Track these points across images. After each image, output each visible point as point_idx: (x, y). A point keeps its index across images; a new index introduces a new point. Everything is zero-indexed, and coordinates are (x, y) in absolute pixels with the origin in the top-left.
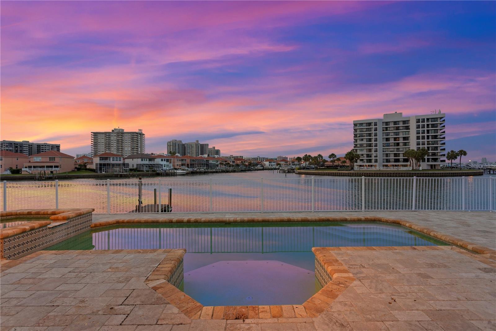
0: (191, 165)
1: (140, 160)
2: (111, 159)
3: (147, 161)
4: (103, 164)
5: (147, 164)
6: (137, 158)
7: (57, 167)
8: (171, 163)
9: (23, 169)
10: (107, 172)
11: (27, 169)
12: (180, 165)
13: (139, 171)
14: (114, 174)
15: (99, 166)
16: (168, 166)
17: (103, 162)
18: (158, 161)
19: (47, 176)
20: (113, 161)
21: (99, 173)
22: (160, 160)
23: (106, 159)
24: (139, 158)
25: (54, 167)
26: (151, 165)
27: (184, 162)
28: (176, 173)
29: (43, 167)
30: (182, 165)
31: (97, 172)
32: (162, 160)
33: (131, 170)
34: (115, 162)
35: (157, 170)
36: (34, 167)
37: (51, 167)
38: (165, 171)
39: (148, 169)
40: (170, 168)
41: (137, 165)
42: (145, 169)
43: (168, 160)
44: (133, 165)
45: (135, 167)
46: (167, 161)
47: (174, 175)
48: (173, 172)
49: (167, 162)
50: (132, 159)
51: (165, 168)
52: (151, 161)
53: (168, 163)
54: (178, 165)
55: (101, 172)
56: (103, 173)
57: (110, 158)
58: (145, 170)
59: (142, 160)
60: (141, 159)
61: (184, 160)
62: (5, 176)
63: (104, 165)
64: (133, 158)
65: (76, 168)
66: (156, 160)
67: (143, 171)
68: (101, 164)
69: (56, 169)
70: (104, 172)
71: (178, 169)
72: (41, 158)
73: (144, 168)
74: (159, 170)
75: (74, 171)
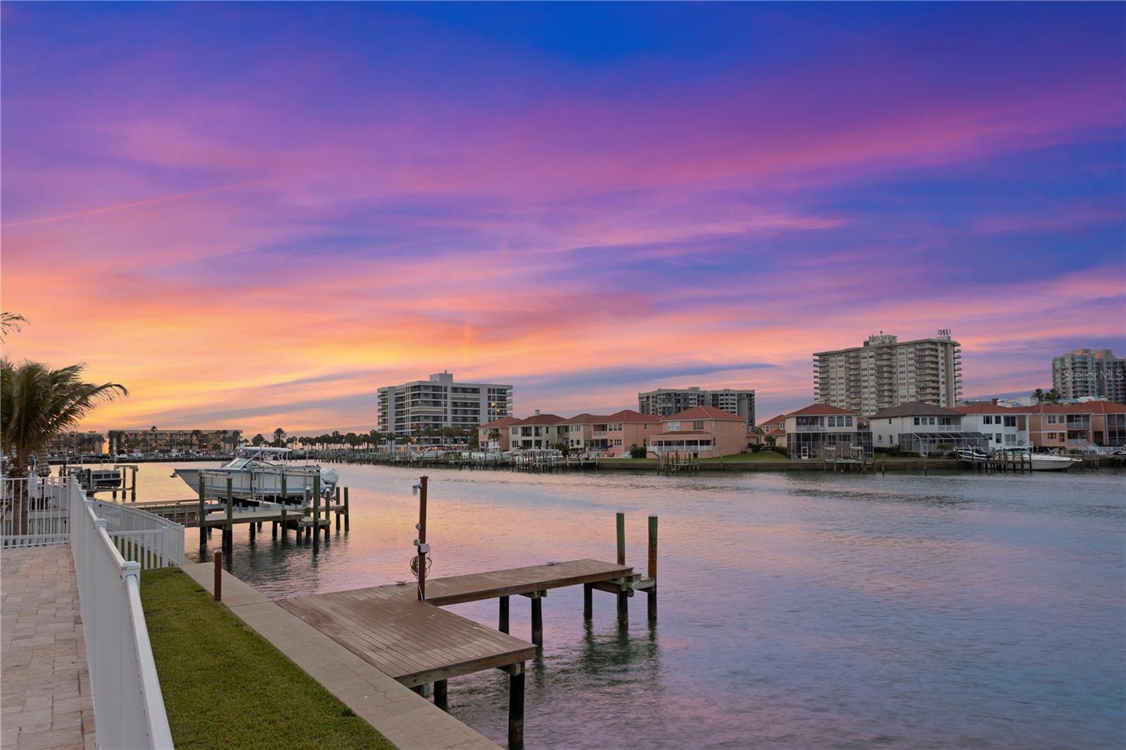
0: (1112, 434)
1: (910, 421)
2: (826, 421)
3: (932, 423)
4: (803, 434)
5: (933, 435)
6: (902, 417)
7: (708, 443)
8: (1022, 428)
9: (650, 448)
10: (814, 457)
11: (655, 449)
12: (1062, 435)
13: (905, 455)
14: (827, 464)
15: (794, 441)
16: (1011, 438)
17: (804, 430)
18: (973, 423)
19: (682, 463)
20: (829, 426)
21: (794, 460)
22: (980, 419)
23: (813, 421)
24: (906, 416)
25: (701, 445)
26: (944, 435)
27: (1078, 425)
28: (1030, 462)
29: (680, 443)
30: (1073, 435)
31: (789, 457)
32: (988, 421)
33: (880, 451)
34: (836, 429)
35: (961, 453)
36: (668, 443)
37: (695, 443)
38: (988, 457)
39: (934, 448)
40: (1019, 445)
41: (901, 436)
42: (923, 449)
43: (1013, 418)
44: (891, 437)
45: (896, 442)
46: (1010, 422)
47: (1021, 468)
48: (1018, 458)
49: (1007, 424)
50: (887, 420)
51: (999, 445)
52: (948, 423)
53: (1012, 430)
54: (1052, 436)
55: (800, 457)
56: (803, 458)
57: (822, 417)
58: (922, 451)
59: (917, 423)
60: (913, 419)
61: (1077, 416)
62: (620, 462)
63: (806, 437)
64: (890, 418)
65: (750, 445)
66: (964, 420)
67: (917, 455)
68: (798, 435)
69: (705, 448)
70: (806, 458)
71: (1052, 448)
72: (679, 424)
73: (922, 445)
74: (969, 453)
75: (745, 452)
